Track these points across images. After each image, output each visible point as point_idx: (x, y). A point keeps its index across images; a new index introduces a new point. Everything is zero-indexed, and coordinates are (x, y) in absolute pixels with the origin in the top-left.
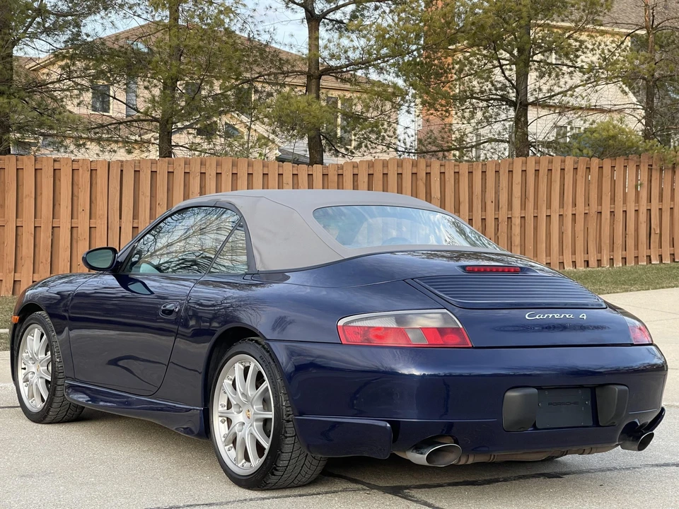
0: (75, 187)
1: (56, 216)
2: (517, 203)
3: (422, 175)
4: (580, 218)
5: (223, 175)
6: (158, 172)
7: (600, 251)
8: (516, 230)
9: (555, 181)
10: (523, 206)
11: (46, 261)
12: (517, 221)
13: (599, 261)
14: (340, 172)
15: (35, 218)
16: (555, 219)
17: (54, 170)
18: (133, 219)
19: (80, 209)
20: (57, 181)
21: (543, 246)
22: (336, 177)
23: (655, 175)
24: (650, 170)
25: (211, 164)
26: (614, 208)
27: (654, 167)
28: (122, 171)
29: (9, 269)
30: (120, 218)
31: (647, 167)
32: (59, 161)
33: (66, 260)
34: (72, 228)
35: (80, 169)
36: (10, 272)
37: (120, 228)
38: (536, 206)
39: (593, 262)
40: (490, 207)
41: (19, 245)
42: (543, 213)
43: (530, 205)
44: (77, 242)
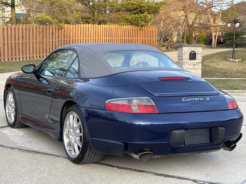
2: (21, 38)
4: (38, 43)
7: (43, 53)
8: (21, 47)
9: (31, 32)
10: (22, 40)
12: (21, 44)
13: (43, 56)
16: (31, 43)
21: (28, 52)
23: (57, 31)
24: (56, 29)
26: (47, 40)
27: (56, 28)
31: (55, 28)
38: (26, 40)
39: (41, 57)
40: (13, 40)
42: (28, 42)
43: (24, 39)
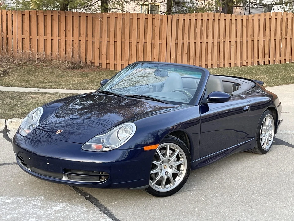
0: (153, 26)
1: (145, 38)
3: (285, 19)
5: (209, 20)
6: (185, 19)
11: (141, 57)
14: (253, 18)
15: (137, 39)
17: (145, 19)
18: (176, 39)
19: (155, 35)
20: (146, 24)
22: (252, 20)
25: (205, 16)
28: (172, 19)
29: (126, 60)
30: (171, 39)
32: (147, 15)
33: (149, 57)
34: (152, 43)
35: (156, 19)
36: (127, 61)
37: (171, 43)
41: (130, 50)
44: (154, 49)
